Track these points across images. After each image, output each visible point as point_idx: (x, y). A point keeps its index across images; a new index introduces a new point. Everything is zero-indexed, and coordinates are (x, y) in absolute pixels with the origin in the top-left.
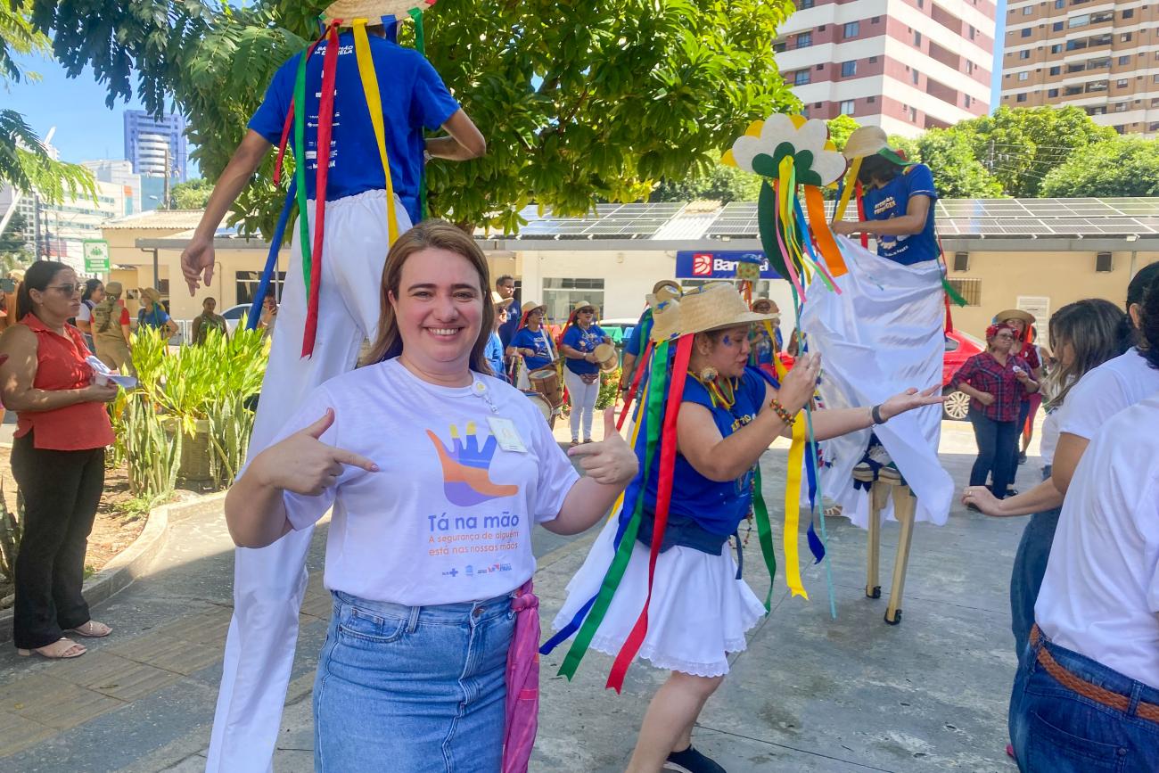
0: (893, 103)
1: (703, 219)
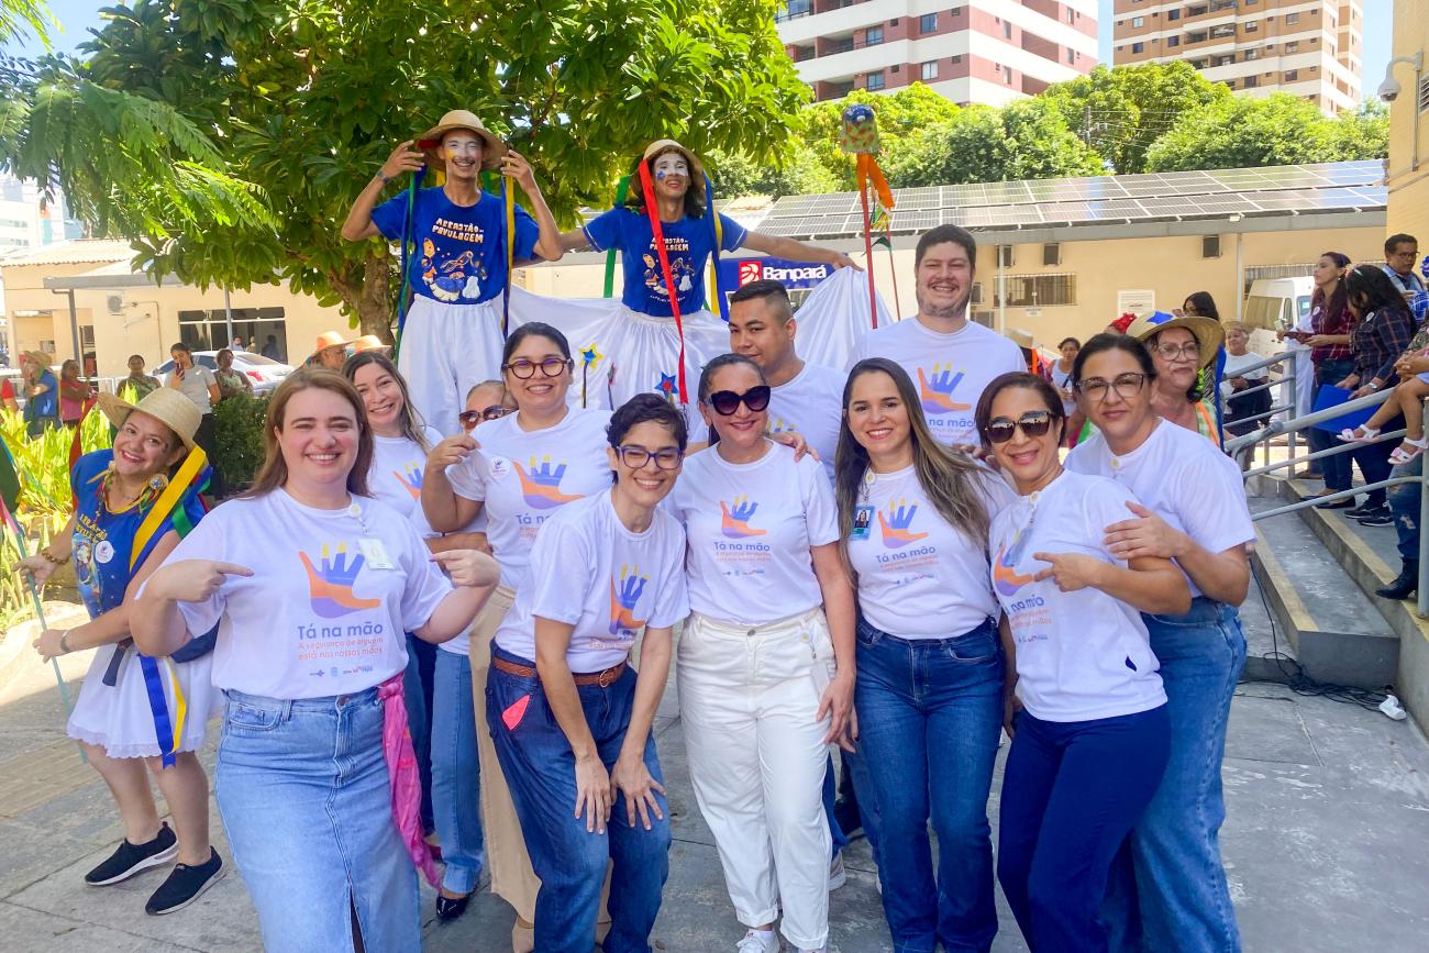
0: (983, 62)
1: (751, 218)
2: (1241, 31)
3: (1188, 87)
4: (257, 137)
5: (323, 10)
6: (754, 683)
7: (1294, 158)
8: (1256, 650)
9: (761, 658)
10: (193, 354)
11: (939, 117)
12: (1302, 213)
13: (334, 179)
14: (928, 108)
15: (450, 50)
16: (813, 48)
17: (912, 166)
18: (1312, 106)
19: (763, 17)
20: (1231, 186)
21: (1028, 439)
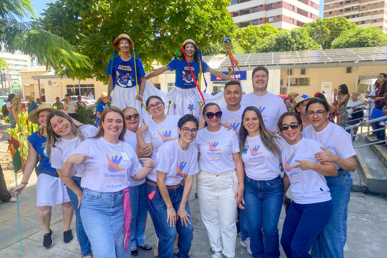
0: (286, 17)
1: (220, 61)
2: (361, 8)
3: (344, 24)
4: (87, 39)
5: (105, 4)
6: (217, 189)
7: (374, 45)
8: (355, 183)
9: (220, 182)
10: (71, 96)
11: (273, 33)
12: (376, 60)
13: (108, 51)
14: (270, 30)
15: (139, 15)
16: (238, 13)
17: (265, 47)
18: (380, 30)
19: (224, 6)
20: (355, 53)
21: (292, 130)
